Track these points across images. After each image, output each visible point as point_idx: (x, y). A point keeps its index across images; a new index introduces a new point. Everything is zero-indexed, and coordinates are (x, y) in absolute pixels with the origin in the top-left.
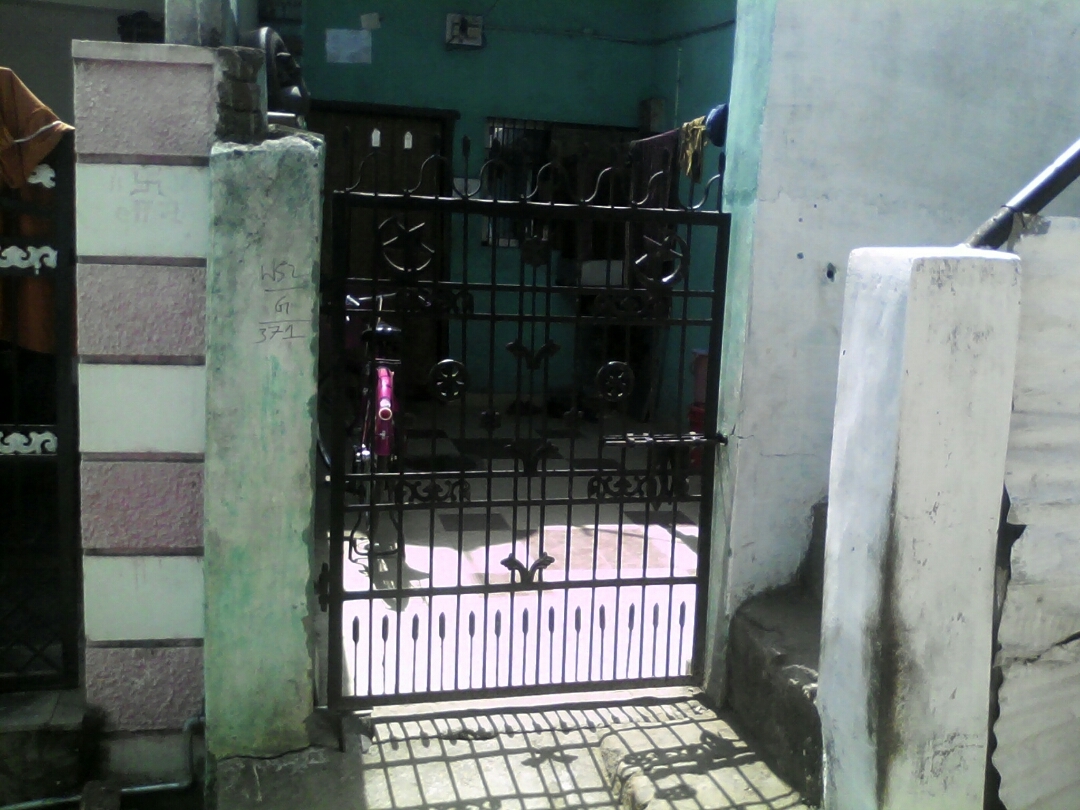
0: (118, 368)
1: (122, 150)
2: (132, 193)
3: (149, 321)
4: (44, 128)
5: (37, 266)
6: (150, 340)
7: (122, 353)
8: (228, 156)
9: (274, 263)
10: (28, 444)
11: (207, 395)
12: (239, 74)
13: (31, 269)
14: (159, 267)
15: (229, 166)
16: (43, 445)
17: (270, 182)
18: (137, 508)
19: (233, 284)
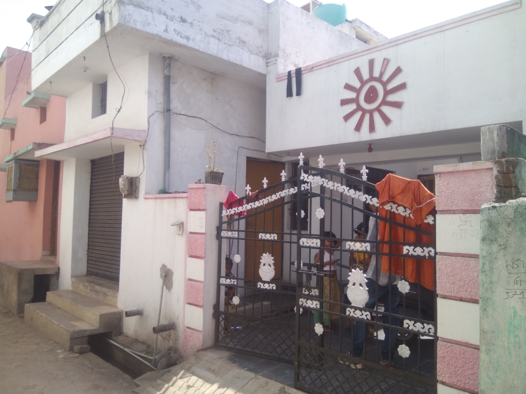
0: (453, 302)
1: (454, 208)
2: (459, 226)
3: (466, 282)
4: (429, 201)
5: (427, 255)
6: (466, 291)
7: (454, 295)
8: (489, 209)
9: (513, 259)
10: (423, 328)
11: (480, 322)
12: (505, 171)
13: (425, 256)
14: (471, 258)
15: (489, 213)
16: (429, 330)
17: (510, 220)
18: (460, 368)
19: (491, 269)
